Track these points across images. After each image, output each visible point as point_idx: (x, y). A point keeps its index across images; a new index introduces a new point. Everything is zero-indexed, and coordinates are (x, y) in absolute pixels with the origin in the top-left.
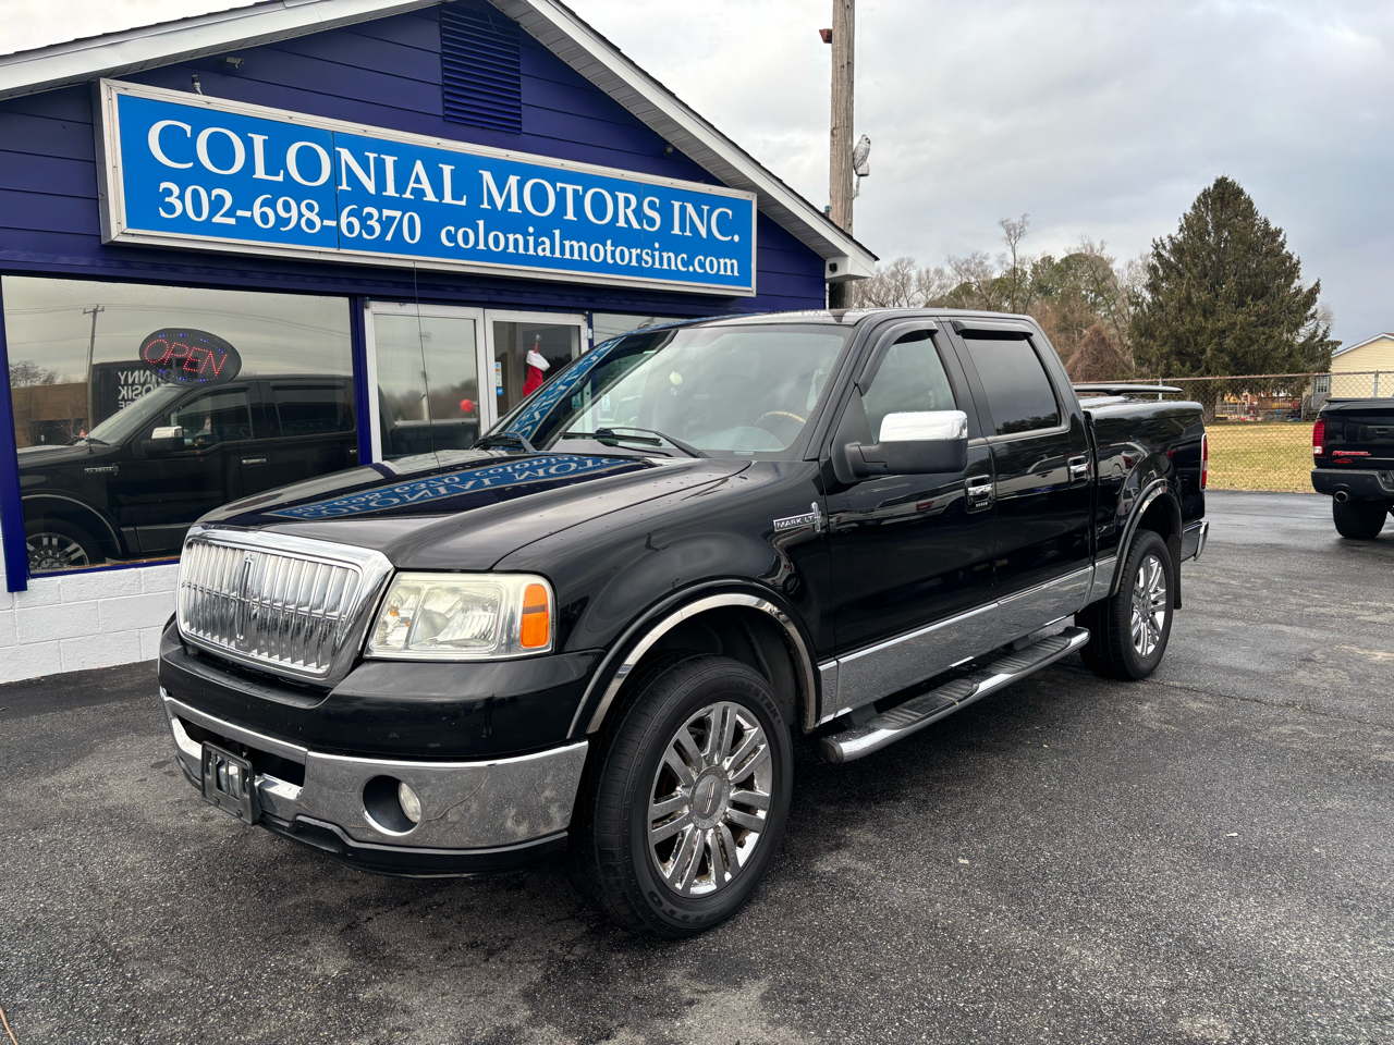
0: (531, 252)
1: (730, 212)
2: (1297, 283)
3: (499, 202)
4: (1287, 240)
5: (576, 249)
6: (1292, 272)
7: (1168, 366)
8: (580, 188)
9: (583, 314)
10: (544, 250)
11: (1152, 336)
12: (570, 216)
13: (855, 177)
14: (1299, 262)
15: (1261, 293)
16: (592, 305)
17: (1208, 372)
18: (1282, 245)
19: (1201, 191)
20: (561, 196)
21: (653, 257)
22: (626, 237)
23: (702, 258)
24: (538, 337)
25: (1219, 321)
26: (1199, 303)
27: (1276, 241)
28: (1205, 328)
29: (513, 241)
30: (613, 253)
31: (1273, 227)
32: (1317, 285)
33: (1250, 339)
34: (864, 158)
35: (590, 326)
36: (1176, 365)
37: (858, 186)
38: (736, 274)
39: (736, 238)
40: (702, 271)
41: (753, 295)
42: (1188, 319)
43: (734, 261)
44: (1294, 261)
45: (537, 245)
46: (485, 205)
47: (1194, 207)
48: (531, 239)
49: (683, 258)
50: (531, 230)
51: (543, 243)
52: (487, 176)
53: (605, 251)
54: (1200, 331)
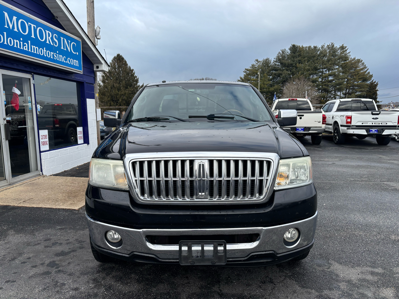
0: (22, 48)
1: (75, 44)
2: (138, 84)
3: (11, 26)
4: (135, 72)
5: (35, 49)
6: (137, 81)
7: (110, 104)
8: (35, 26)
9: (31, 74)
10: (26, 48)
11: (105, 95)
12: (33, 36)
13: (96, 39)
14: (138, 78)
15: (131, 86)
16: (35, 71)
17: (120, 105)
18: (134, 73)
19: (114, 57)
20: (30, 27)
21: (57, 56)
22: (50, 48)
23: (69, 59)
24: (16, 81)
25: (122, 92)
26: (116, 87)
27: (133, 72)
28: (118, 94)
29: (15, 43)
30: (46, 52)
31: (132, 69)
32: (143, 84)
33: (130, 97)
34: (99, 33)
35: (33, 79)
36: (112, 103)
37: (97, 42)
38: (78, 66)
39: (77, 54)
40: (70, 63)
41: (82, 73)
42: (114, 91)
43: (77, 61)
44: (137, 78)
45: (24, 45)
46: (6, 26)
47: (112, 61)
48: (22, 43)
49: (64, 58)
50: (21, 39)
51: (25, 45)
52: (6, 14)
53: (44, 51)
54: (117, 94)
